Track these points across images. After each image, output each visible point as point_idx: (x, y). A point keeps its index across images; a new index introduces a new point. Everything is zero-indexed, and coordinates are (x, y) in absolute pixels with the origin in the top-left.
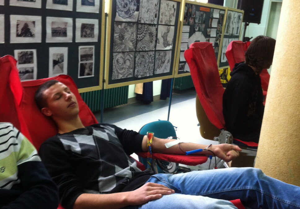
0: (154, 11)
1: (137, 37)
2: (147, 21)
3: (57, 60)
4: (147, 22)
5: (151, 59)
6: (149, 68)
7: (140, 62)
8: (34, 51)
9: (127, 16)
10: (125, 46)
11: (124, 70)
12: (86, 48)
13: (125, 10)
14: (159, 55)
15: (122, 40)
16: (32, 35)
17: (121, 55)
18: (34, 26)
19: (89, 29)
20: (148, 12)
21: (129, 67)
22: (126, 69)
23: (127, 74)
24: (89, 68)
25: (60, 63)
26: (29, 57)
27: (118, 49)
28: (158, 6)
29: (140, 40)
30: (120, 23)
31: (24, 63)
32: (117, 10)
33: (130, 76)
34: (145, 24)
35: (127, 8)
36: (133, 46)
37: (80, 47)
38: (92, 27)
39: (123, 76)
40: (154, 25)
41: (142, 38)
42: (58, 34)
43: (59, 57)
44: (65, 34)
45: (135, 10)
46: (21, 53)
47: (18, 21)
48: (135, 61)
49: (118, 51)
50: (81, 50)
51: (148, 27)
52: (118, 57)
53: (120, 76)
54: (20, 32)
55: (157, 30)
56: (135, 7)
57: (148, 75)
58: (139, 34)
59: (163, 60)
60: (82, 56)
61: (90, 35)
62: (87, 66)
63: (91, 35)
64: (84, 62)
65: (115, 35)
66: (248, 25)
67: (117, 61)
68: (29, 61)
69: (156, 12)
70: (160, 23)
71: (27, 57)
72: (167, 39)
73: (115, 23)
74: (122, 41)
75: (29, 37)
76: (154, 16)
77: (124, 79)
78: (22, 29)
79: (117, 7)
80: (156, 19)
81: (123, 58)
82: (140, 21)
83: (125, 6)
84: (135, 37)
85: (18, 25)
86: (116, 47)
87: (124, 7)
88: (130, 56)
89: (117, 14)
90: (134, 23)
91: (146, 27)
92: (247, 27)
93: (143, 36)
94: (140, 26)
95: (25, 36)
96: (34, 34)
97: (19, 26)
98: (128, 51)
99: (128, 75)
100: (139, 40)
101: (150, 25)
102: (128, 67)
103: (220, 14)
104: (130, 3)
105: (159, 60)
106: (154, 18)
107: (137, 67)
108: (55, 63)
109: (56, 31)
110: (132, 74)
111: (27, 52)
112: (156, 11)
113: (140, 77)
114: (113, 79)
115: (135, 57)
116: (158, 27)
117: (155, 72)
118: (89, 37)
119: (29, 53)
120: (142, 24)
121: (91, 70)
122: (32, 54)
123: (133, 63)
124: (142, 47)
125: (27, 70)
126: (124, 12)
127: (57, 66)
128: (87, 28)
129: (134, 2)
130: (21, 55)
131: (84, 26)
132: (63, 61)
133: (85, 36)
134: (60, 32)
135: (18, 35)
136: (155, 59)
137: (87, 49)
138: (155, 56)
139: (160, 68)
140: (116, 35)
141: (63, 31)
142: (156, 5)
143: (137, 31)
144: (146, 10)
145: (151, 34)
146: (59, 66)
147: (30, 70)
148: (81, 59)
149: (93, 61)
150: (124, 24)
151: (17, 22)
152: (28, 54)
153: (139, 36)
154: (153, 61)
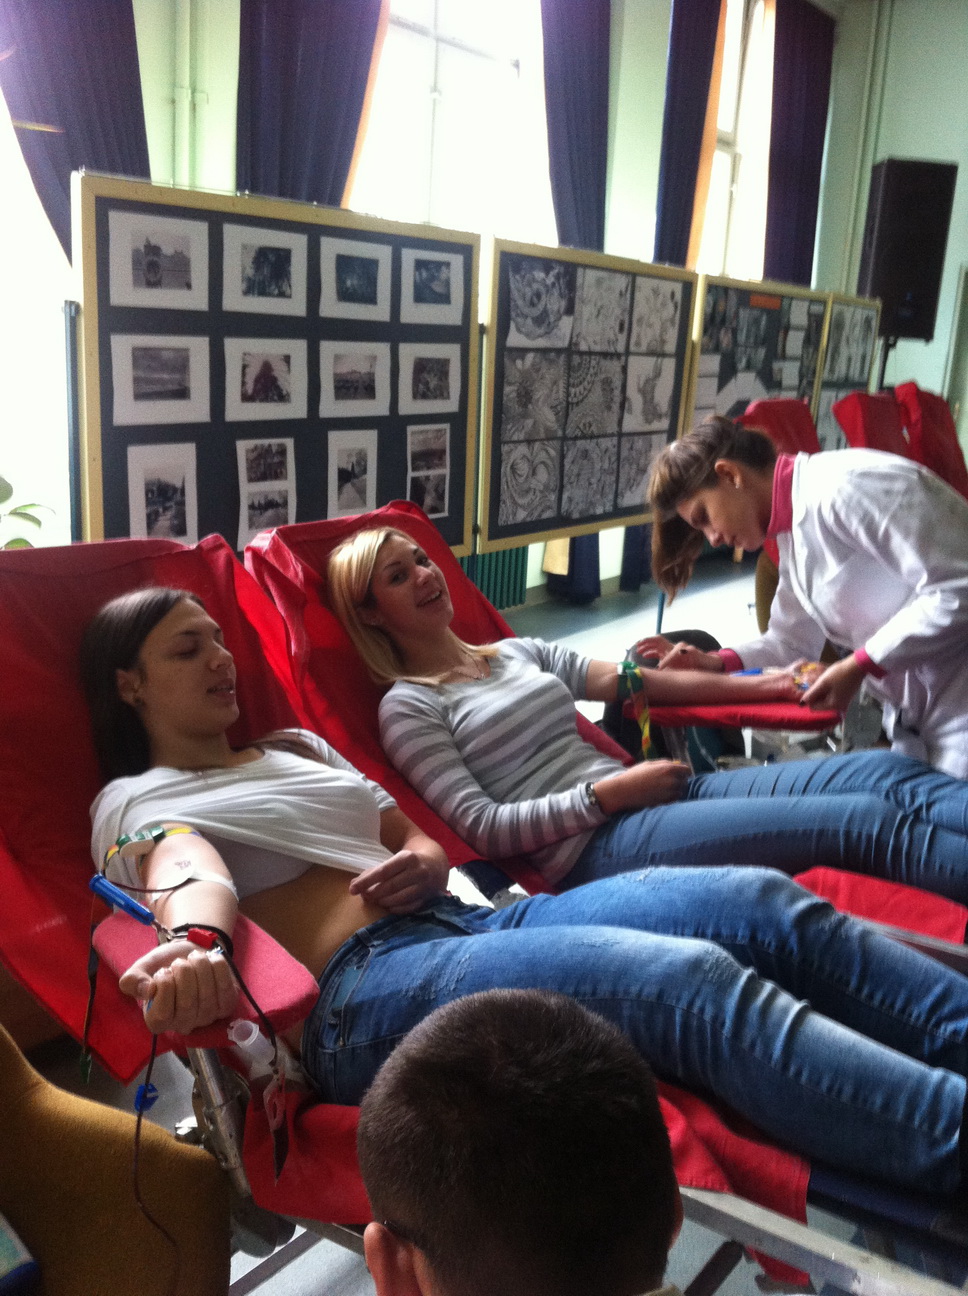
0: (618, 311)
1: (568, 394)
2: (595, 342)
3: (350, 469)
4: (597, 348)
5: (607, 461)
6: (603, 488)
7: (576, 471)
8: (289, 443)
9: (541, 331)
10: (534, 423)
11: (530, 496)
12: (427, 431)
13: (536, 312)
14: (631, 448)
15: (525, 406)
16: (282, 397)
17: (523, 449)
18: (289, 370)
19: (435, 375)
20: (601, 317)
21: (546, 487)
22: (538, 493)
23: (540, 509)
24: (436, 490)
25: (356, 477)
26: (276, 460)
27: (514, 433)
28: (628, 296)
29: (577, 404)
30: (522, 352)
31: (263, 477)
32: (513, 314)
33: (548, 514)
34: (590, 353)
35: (541, 307)
36: (558, 420)
37: (411, 429)
38: (442, 366)
39: (530, 514)
40: (618, 355)
41: (581, 398)
42: (352, 390)
43: (354, 459)
44: (368, 390)
45: (562, 310)
46: (256, 448)
47: (245, 354)
48: (562, 466)
49: (515, 438)
50: (415, 438)
51: (598, 363)
52: (516, 454)
53: (521, 515)
54: (250, 388)
55: (624, 369)
56: (563, 304)
57: (599, 511)
58: (573, 386)
59: (642, 461)
60: (416, 457)
61: (438, 392)
62: (430, 486)
63: (442, 393)
64: (421, 474)
65: (507, 389)
66: (894, 345)
67: (513, 468)
68: (276, 472)
69: (621, 317)
70: (632, 348)
71: (269, 460)
72: (653, 398)
73: (506, 353)
74: (527, 407)
75: (275, 401)
76: (617, 328)
77: (532, 522)
78: (257, 381)
79: (512, 304)
80: (622, 338)
81: (528, 460)
82: (577, 344)
83: (535, 300)
84: (561, 395)
85: (244, 367)
86: (509, 427)
87: (532, 304)
88: (547, 452)
89: (513, 326)
90: (559, 351)
91: (593, 363)
92: (892, 354)
93: (585, 389)
94: (576, 359)
95: (266, 399)
96: (288, 395)
97: (248, 370)
98: (543, 436)
99: (543, 511)
100: (573, 404)
101: (605, 355)
102: (542, 488)
103: (810, 315)
104: (547, 291)
105: (631, 464)
106: (615, 335)
107: (569, 487)
108: (345, 476)
109: (347, 381)
110: (555, 506)
111: (270, 446)
112: (622, 314)
113: (576, 515)
114: (501, 522)
115: (562, 457)
116: (626, 360)
117: (619, 501)
118: (435, 398)
119: (274, 449)
120: (581, 354)
121: (441, 497)
122: (282, 451)
123: (557, 472)
124: (581, 426)
125: (270, 498)
126: (533, 319)
127: (348, 488)
128: (429, 372)
129: (560, 289)
130: (255, 454)
131: (421, 366)
132: (364, 471)
133: (424, 396)
134: (356, 385)
135: (246, 398)
136: (618, 459)
137: (430, 435)
138: (619, 454)
139: (634, 488)
140: (509, 390)
141: (364, 382)
142: (621, 294)
143: (569, 376)
144: (595, 313)
145: (607, 383)
146: (354, 485)
147: (278, 499)
148: (413, 464)
149: (446, 471)
150: (530, 357)
151: (244, 360)
152: (274, 451)
153: (573, 390)
154: (615, 466)
